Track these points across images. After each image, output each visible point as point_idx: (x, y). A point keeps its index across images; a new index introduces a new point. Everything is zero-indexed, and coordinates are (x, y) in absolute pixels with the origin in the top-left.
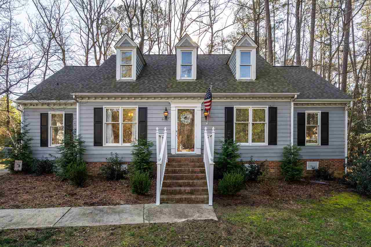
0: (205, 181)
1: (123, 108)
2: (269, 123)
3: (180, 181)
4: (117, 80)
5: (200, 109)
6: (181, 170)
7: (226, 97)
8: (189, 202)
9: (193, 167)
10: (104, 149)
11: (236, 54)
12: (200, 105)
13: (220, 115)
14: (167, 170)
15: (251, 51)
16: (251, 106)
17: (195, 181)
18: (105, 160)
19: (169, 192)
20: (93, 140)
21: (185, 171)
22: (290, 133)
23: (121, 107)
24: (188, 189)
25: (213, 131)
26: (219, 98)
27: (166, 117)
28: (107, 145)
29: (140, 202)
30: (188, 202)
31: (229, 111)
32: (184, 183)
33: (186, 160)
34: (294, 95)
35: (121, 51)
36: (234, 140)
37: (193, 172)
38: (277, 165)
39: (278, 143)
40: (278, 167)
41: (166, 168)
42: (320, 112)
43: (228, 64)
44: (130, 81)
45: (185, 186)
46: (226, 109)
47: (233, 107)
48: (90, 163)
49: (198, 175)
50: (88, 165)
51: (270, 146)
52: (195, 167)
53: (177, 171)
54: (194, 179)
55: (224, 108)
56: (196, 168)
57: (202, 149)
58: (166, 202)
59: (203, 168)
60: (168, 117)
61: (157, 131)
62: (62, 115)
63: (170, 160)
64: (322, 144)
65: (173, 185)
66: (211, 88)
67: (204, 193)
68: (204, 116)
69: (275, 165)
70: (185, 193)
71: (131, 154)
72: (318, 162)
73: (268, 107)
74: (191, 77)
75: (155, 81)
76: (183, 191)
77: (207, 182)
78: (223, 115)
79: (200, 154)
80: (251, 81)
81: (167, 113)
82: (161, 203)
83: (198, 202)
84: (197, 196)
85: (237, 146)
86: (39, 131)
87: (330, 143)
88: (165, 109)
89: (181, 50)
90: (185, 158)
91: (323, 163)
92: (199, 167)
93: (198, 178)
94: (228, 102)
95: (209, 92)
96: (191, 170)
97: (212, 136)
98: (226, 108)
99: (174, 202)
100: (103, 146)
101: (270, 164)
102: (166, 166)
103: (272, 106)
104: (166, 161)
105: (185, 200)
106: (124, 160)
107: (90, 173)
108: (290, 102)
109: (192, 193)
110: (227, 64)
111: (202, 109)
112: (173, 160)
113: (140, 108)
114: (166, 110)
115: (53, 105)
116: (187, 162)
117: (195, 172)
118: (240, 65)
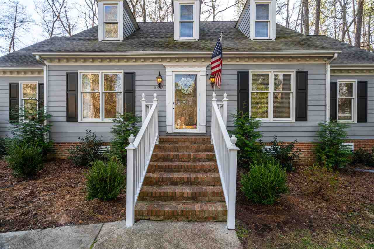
0: (216, 175)
1: (104, 74)
2: (297, 92)
3: (176, 175)
4: (99, 40)
5: (205, 74)
6: (177, 155)
7: (239, 58)
8: (190, 219)
9: (197, 151)
10: (80, 125)
11: (251, 7)
12: (205, 69)
13: (231, 82)
14: (156, 155)
15: (270, 2)
16: (272, 71)
17: (200, 175)
18: (77, 140)
19: (154, 195)
20: (65, 114)
21: (183, 157)
22: (325, 106)
23: (101, 71)
24: (187, 190)
25: (225, 99)
26: (229, 60)
27: (160, 85)
28: (85, 120)
29: (100, 217)
30: (187, 218)
31: (243, 77)
32: (181, 179)
33: (185, 140)
34: (334, 54)
35: (104, 4)
36: (250, 113)
37: (196, 159)
38: (306, 148)
39: (309, 118)
40: (308, 150)
41: (154, 152)
42: (356, 81)
43: (237, 27)
44: (115, 41)
45: (183, 184)
46: (239, 74)
47: (249, 72)
48: (62, 144)
49: (204, 164)
50: (60, 146)
51: (297, 122)
52: (199, 151)
53: (172, 157)
54: (198, 172)
55: (237, 73)
56: (200, 153)
57: (208, 126)
58: (146, 218)
59: (212, 153)
60: (162, 84)
61: (143, 99)
62: (36, 85)
63: (162, 140)
64: (358, 121)
65: (162, 181)
66: (221, 39)
67: (217, 198)
68: (209, 83)
69: (305, 148)
70: (182, 198)
71: (112, 132)
72: (353, 143)
73: (295, 71)
74: (192, 37)
75: (147, 42)
76: (178, 195)
77: (219, 177)
78: (235, 82)
79: (204, 132)
80: (269, 41)
81: (161, 80)
82: (137, 221)
83: (206, 219)
84: (205, 207)
85: (256, 122)
86: (8, 104)
87: (368, 120)
88: (158, 74)
89: (180, 3)
90: (184, 137)
91: (359, 144)
92: (205, 151)
93: (204, 170)
94: (241, 65)
95: (218, 46)
96: (192, 157)
97: (222, 106)
98: (238, 72)
99: (162, 217)
100: (79, 121)
101: (298, 146)
102: (155, 149)
103: (300, 70)
104: (155, 141)
105: (182, 215)
106: (103, 140)
107: (62, 155)
108: (325, 65)
109: (194, 198)
110: (235, 28)
111: (207, 75)
112: (168, 141)
113: (125, 74)
114: (160, 75)
115: (23, 73)
116: (187, 144)
117: (199, 160)
118: (256, 22)
